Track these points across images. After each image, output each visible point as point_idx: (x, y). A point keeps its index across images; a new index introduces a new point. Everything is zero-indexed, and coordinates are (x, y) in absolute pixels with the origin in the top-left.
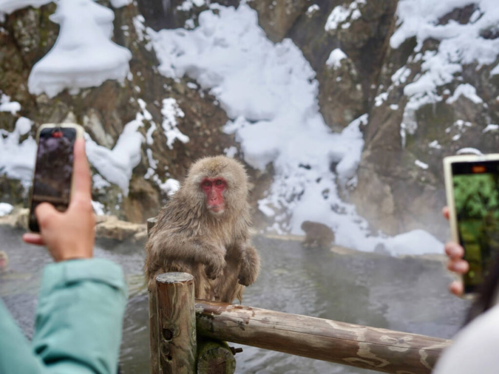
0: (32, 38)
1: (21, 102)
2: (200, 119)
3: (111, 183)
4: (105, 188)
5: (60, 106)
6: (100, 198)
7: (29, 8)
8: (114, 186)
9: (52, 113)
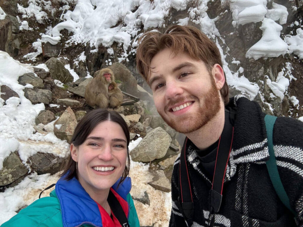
0: (251, 35)
1: (240, 61)
2: (298, 71)
3: (277, 97)
4: (274, 98)
5: (259, 64)
6: (271, 102)
7: (253, 23)
8: (278, 98)
9: (255, 66)
